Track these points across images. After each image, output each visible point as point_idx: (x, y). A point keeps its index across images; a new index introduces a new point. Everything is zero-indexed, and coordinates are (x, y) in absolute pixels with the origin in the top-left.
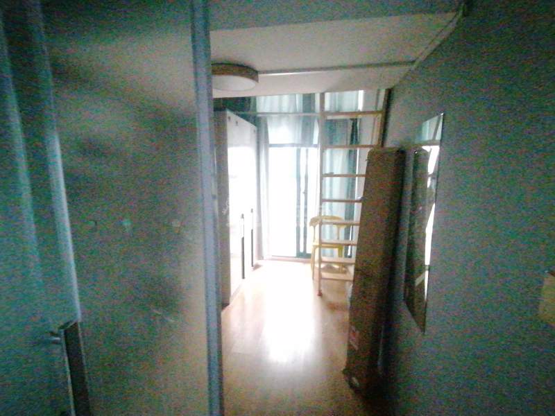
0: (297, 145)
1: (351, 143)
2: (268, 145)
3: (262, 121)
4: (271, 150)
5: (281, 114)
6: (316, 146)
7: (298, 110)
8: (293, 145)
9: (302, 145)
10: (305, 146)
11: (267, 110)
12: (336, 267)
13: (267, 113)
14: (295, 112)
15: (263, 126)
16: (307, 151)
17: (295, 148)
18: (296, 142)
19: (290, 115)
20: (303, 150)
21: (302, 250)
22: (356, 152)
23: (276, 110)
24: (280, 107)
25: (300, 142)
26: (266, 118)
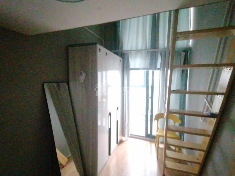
0: (147, 69)
1: (184, 64)
2: (129, 69)
3: (126, 56)
4: (131, 72)
5: (137, 51)
6: (159, 69)
7: (147, 48)
8: (144, 69)
9: (150, 69)
10: (152, 70)
11: (129, 49)
12: (173, 148)
13: (129, 51)
14: (146, 49)
15: (126, 58)
16: (153, 72)
17: (146, 71)
18: (146, 67)
19: (143, 51)
20: (151, 72)
21: (149, 133)
22: (187, 70)
23: (134, 48)
24: (137, 47)
25: (148, 67)
26: (128, 54)
